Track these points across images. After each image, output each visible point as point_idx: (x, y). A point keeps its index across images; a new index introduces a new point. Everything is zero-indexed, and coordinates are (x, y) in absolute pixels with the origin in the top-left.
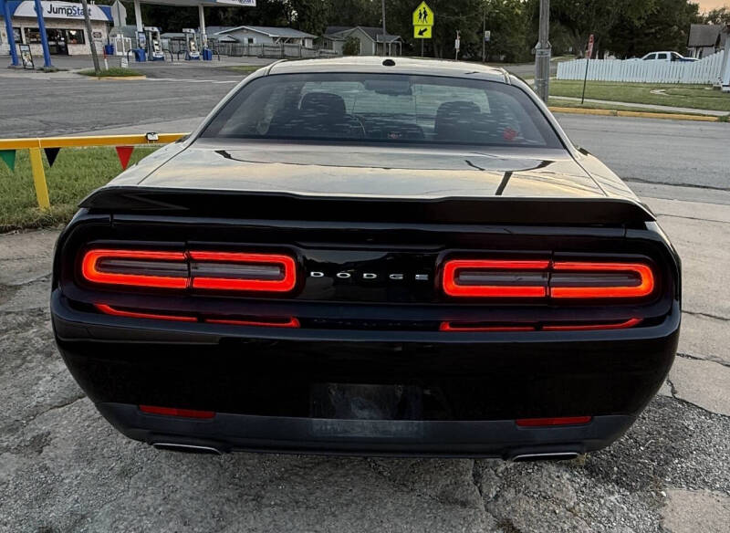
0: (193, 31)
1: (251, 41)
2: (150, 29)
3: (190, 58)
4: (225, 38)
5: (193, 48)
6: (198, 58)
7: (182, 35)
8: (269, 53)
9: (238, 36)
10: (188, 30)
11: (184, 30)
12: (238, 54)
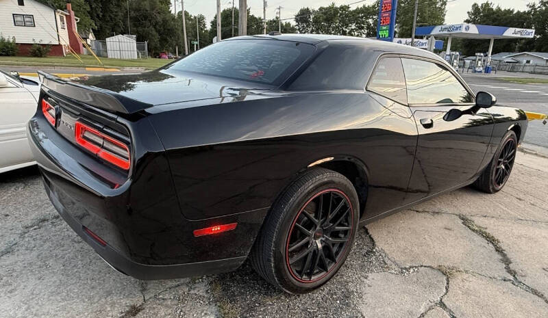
0: (482, 54)
1: (528, 62)
2: (454, 53)
3: (475, 71)
4: (510, 60)
5: (479, 65)
6: (481, 72)
7: (475, 58)
8: (539, 71)
9: (518, 59)
10: (479, 54)
11: (476, 54)
12: (515, 70)
